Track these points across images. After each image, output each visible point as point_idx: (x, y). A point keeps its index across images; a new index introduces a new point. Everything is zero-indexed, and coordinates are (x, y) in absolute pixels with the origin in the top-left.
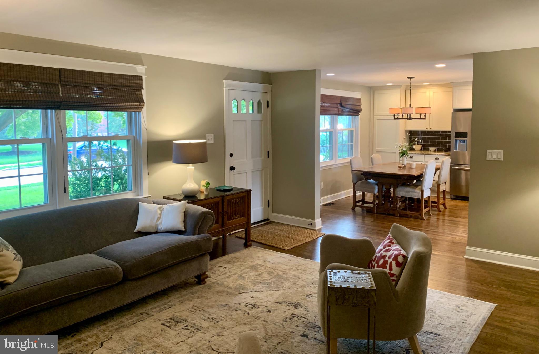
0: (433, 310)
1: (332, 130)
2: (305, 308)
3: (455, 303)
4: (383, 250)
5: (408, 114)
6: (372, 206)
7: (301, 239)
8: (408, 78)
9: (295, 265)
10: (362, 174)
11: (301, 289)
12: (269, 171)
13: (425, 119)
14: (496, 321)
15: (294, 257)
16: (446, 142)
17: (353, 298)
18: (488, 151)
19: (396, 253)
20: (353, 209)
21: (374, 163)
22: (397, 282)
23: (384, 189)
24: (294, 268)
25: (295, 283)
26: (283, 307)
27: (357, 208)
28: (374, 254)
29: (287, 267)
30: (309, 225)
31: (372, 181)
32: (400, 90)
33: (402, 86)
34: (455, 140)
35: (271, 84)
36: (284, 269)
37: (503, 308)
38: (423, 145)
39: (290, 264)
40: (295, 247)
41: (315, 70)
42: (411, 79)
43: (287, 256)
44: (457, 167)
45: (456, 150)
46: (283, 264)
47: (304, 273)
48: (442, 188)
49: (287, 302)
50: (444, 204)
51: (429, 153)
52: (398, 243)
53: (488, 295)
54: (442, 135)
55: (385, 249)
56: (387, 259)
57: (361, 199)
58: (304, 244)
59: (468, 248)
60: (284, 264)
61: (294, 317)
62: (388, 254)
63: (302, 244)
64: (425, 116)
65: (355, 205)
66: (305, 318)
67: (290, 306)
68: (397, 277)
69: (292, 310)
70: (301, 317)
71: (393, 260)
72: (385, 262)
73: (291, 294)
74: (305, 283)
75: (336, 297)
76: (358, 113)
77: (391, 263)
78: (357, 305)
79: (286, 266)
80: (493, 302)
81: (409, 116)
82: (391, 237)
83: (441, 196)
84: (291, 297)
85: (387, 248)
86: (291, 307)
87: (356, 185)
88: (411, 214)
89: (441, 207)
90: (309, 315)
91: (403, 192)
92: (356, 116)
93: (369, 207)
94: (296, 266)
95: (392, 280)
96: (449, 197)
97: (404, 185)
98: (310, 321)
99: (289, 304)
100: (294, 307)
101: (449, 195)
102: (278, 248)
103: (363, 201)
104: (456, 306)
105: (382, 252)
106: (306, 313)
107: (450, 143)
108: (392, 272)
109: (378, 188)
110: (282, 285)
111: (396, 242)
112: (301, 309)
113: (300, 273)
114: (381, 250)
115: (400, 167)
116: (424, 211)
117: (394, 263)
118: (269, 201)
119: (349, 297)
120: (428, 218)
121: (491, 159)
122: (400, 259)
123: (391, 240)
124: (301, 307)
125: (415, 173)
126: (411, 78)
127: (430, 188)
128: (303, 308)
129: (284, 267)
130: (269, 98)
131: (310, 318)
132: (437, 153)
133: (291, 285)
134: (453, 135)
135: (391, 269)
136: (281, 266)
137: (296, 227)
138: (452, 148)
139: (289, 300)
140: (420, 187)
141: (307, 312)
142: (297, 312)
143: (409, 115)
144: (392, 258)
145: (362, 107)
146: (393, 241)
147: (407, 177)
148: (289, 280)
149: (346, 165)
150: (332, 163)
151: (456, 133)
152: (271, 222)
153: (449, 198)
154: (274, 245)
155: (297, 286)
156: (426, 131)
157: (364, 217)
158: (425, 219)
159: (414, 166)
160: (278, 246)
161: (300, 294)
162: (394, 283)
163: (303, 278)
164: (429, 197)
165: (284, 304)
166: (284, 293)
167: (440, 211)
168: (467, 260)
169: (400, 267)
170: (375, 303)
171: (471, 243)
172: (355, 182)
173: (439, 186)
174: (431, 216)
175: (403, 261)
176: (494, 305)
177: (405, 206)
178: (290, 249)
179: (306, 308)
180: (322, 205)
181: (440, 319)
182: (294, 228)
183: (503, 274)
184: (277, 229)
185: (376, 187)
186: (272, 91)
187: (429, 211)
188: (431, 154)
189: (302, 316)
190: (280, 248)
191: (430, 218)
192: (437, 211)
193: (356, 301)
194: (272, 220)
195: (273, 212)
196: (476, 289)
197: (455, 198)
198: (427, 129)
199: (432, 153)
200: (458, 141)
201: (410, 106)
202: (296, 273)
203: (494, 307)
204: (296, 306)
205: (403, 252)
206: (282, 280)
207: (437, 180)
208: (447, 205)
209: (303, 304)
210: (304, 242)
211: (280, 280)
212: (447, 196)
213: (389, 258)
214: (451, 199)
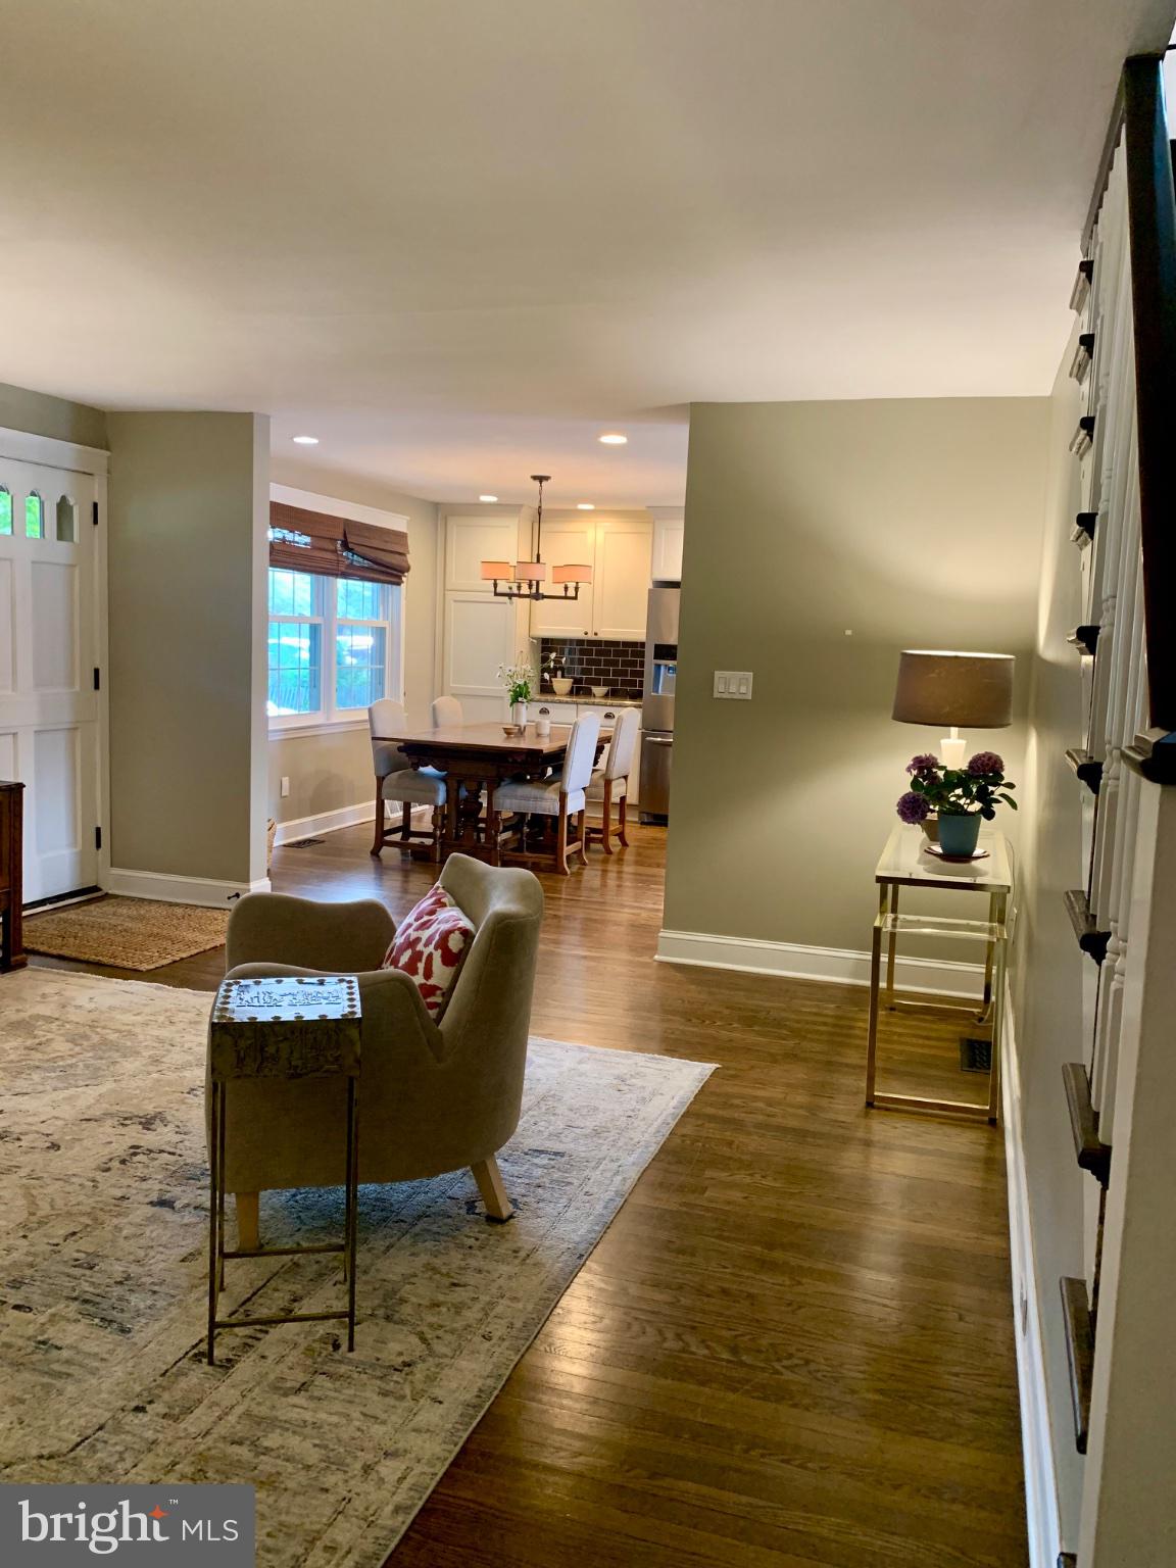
0: (557, 1093)
1: (318, 620)
2: (178, 1127)
3: (616, 1072)
4: (413, 927)
5: (531, 581)
6: (428, 841)
7: (200, 937)
8: (535, 478)
9: (166, 1011)
10: (400, 749)
11: (172, 1076)
12: (100, 731)
13: (575, 598)
14: (711, 1105)
15: (168, 990)
16: (634, 673)
17: (292, 1053)
18: (717, 674)
19: (445, 927)
20: (375, 853)
21: (441, 720)
22: (442, 1008)
23: (463, 793)
24: (161, 1019)
25: (156, 1061)
26: (107, 1129)
27: (385, 851)
28: (392, 939)
29: (138, 1018)
30: (229, 898)
31: (429, 770)
32: (517, 519)
33: (524, 509)
34: (656, 665)
35: (108, 449)
36: (128, 1025)
37: (732, 1072)
38: (576, 681)
39: (148, 1010)
40: (175, 962)
41: (251, 414)
42: (541, 483)
43: (148, 989)
44: (659, 739)
45: (657, 691)
46: (125, 1011)
47: (194, 1032)
48: (617, 791)
49: (120, 1114)
50: (621, 836)
51: (592, 700)
52: (459, 904)
53: (699, 1043)
54: (625, 653)
55: (420, 922)
56: (420, 947)
57: (400, 824)
58: (205, 951)
59: (664, 933)
60: (130, 1011)
61: (135, 1154)
62: (425, 935)
63: (197, 954)
64: (577, 589)
65: (381, 840)
66: (173, 1154)
67: (126, 1125)
68: (443, 995)
69: (134, 1134)
70: (162, 1151)
71: (436, 948)
72: (417, 957)
73: (138, 1092)
74: (190, 1058)
75: (238, 1052)
76: (400, 578)
77: (430, 956)
78: (304, 1071)
79: (135, 1015)
80: (709, 1060)
81: (534, 587)
82: (441, 891)
83: (614, 816)
84: (135, 1101)
85: (426, 918)
86: (133, 1126)
87: (385, 783)
88: (537, 860)
89: (614, 841)
90: (187, 1143)
91: (513, 800)
92: (394, 587)
93: (422, 845)
94: (168, 1014)
95: (427, 1003)
96: (637, 819)
97: (519, 780)
98: (189, 1161)
99: (125, 1121)
100: (140, 1127)
101: (637, 813)
102: (117, 967)
103: (405, 828)
104: (618, 1077)
105: (410, 931)
106: (179, 1138)
107: (641, 674)
108: (431, 982)
109: (448, 791)
110: (112, 1069)
111: (454, 902)
112: (166, 1130)
113: (178, 1032)
114: (410, 925)
115: (508, 732)
116: (567, 850)
117: (437, 955)
118: (98, 830)
119: (277, 1051)
120: (579, 869)
121: (725, 696)
122: (455, 943)
123: (439, 897)
124: (166, 1125)
125: (546, 746)
126: (541, 479)
127: (584, 789)
128: (171, 1127)
129: (129, 1018)
130: (98, 493)
131: (189, 1152)
132: (609, 702)
133: (144, 1065)
134: (650, 652)
135: (428, 974)
136: (118, 1017)
137: (187, 906)
138: (647, 688)
139: (128, 1109)
140: (558, 785)
141: (182, 1136)
142: (149, 1139)
143: (534, 583)
144: (434, 943)
145: (411, 559)
146: (443, 900)
147: (524, 757)
148: (138, 1053)
149: (360, 728)
150: (318, 719)
151: (657, 647)
152: (107, 896)
153: (635, 822)
154: (105, 960)
155: (160, 1068)
156: (583, 641)
157: (406, 874)
158: (569, 872)
159: (546, 730)
160: (119, 962)
161: (167, 1089)
162: (433, 1013)
163: (186, 1046)
164: (581, 812)
165: (109, 1122)
166: (114, 1091)
167: (609, 852)
168: (661, 963)
169: (452, 966)
170: (358, 1061)
171: (670, 922)
172: (382, 774)
173: (608, 783)
174: (585, 864)
175: (461, 946)
176: (707, 1068)
177: (520, 841)
178: (157, 968)
179: (180, 1124)
180: (284, 846)
181: (572, 1114)
182: (179, 911)
183: (742, 993)
184: (122, 915)
185: (442, 788)
186: (109, 472)
187: (581, 850)
188: (594, 704)
189: (163, 1148)
190: (124, 968)
191: (583, 869)
192: (602, 853)
193: (301, 1058)
194: (110, 892)
195: (112, 866)
196: (673, 1033)
197: (650, 820)
198: (586, 634)
199: (597, 700)
200: (662, 668)
201: (538, 561)
202: (165, 1033)
203: (709, 1073)
204: (147, 1123)
205: (465, 923)
206: (116, 1055)
207: (605, 768)
208: (628, 838)
209: (173, 1115)
210: (208, 947)
211: (107, 1055)
212: (632, 817)
213: (426, 945)
214: (643, 823)
